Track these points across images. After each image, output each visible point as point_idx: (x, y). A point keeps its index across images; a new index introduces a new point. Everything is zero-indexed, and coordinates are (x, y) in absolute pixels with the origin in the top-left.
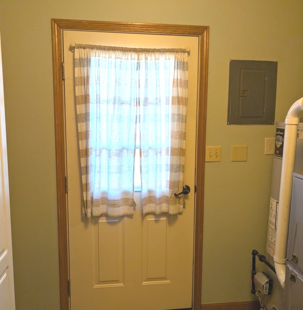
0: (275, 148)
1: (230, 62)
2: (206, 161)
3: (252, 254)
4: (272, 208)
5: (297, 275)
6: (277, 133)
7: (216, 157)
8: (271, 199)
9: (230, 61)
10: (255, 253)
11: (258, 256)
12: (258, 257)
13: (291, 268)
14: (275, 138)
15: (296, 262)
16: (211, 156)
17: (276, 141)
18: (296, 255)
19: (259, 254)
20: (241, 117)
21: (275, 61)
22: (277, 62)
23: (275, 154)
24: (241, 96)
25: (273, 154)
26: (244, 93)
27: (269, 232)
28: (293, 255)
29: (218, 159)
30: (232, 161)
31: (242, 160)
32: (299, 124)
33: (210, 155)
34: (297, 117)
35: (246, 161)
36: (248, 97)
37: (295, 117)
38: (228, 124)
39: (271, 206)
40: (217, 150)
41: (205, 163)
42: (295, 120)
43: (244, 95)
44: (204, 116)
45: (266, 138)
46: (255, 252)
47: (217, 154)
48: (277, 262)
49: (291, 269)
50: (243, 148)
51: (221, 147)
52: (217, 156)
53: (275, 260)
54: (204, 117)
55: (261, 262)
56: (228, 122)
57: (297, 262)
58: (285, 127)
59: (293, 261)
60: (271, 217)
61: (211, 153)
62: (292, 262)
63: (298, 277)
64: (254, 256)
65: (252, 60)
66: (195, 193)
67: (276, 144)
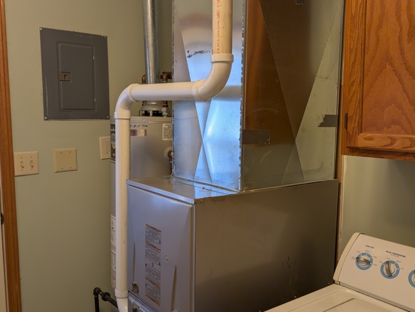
0: (111, 150)
1: (41, 31)
2: (16, 175)
3: (94, 294)
4: (113, 228)
5: (139, 307)
6: (112, 130)
7: (31, 168)
8: (111, 218)
9: (41, 29)
10: (97, 292)
11: (101, 294)
12: (101, 296)
13: (132, 300)
14: (110, 137)
15: (136, 291)
16: (23, 167)
17: (111, 141)
18: (136, 283)
19: (101, 291)
20: (63, 109)
21: (104, 35)
22: (106, 37)
23: (112, 158)
24: (61, 80)
25: (110, 158)
26: (65, 75)
27: (112, 260)
28: (133, 284)
29: (34, 171)
30: (55, 171)
31: (69, 169)
32: (131, 118)
33: (21, 166)
34: (128, 110)
35: (76, 170)
36: (71, 82)
37: (126, 110)
38: (45, 120)
39: (112, 226)
40: (31, 157)
41: (15, 177)
42: (126, 114)
43: (65, 78)
44: (6, 107)
45: (100, 138)
46: (97, 290)
47: (32, 163)
48: (120, 297)
49: (133, 302)
50: (70, 152)
51: (38, 153)
52: (32, 166)
53: (116, 295)
54: (6, 109)
55: (104, 302)
56: (45, 116)
57: (138, 291)
58: (115, 122)
59: (133, 291)
60: (113, 240)
61: (22, 162)
62: (133, 293)
63: (141, 309)
64: (96, 296)
65: (73, 31)
66: (2, 224)
67: (111, 144)
